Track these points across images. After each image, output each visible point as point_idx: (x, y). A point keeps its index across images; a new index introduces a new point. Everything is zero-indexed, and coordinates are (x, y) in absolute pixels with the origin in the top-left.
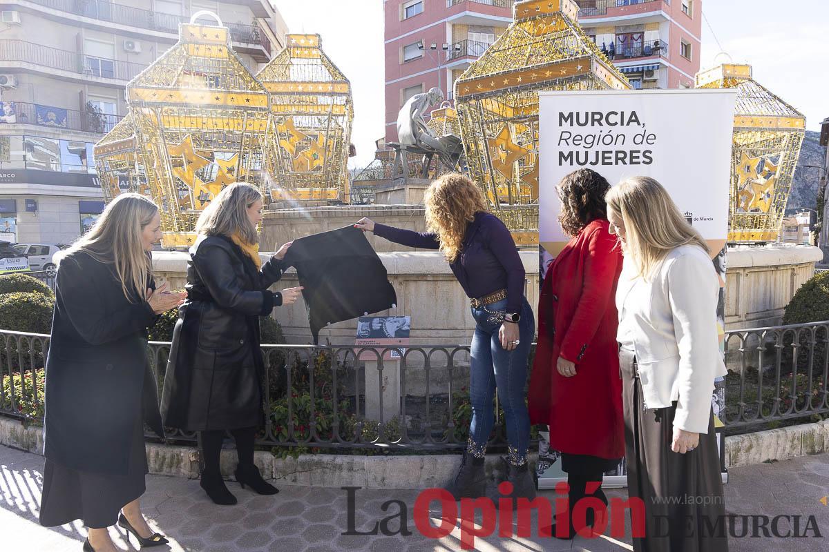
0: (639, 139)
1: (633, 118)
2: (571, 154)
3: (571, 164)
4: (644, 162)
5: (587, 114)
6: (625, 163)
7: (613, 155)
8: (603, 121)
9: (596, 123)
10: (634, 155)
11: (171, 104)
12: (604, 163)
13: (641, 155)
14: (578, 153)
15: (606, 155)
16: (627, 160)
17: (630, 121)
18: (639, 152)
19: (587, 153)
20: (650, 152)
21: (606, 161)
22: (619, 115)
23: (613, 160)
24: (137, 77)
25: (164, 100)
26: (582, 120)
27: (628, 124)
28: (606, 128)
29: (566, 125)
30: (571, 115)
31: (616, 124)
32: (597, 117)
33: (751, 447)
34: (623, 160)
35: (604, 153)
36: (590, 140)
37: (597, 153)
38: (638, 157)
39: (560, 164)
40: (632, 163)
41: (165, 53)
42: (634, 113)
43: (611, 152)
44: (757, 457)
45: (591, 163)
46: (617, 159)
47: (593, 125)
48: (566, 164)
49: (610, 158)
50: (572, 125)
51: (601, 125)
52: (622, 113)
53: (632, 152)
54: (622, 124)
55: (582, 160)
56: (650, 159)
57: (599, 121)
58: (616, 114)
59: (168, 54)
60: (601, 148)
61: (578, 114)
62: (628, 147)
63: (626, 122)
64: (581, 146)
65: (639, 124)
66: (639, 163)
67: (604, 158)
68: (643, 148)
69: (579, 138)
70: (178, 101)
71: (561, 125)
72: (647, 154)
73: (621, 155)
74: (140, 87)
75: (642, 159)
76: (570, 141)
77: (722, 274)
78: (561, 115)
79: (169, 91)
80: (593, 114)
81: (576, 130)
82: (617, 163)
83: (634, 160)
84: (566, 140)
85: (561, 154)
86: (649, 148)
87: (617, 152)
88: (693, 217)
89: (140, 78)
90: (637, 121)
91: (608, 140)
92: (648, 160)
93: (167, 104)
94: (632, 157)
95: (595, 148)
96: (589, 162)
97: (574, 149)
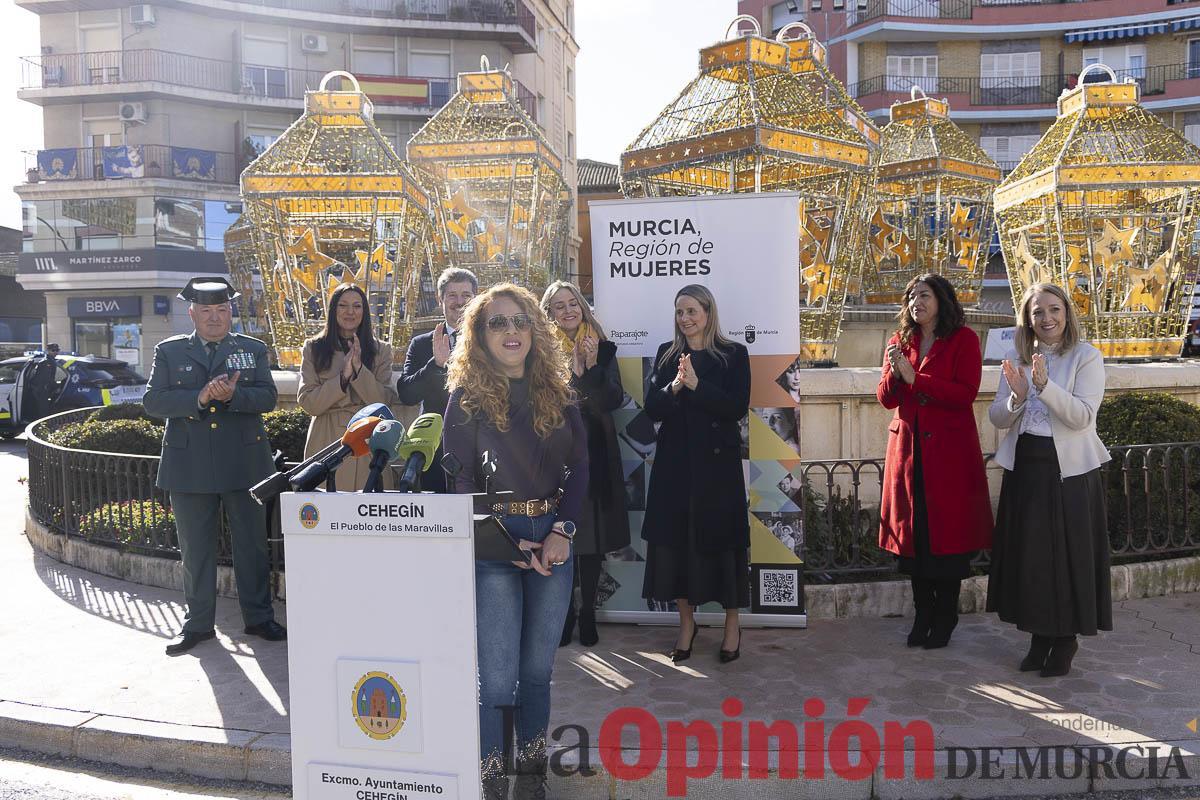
0: (694, 248)
1: (688, 226)
2: (623, 265)
3: (624, 275)
4: (701, 272)
5: (639, 223)
6: (680, 274)
7: (668, 266)
8: (656, 230)
9: (649, 232)
10: (690, 264)
11: (289, 194)
12: (658, 274)
13: (697, 265)
14: (630, 264)
15: (660, 266)
16: (683, 270)
17: (685, 229)
18: (695, 261)
19: (640, 263)
20: (708, 262)
21: (661, 272)
22: (673, 223)
23: (668, 271)
24: (253, 163)
25: (281, 189)
26: (634, 230)
27: (682, 233)
28: (659, 237)
29: (617, 236)
30: (622, 224)
31: (670, 232)
32: (650, 226)
33: (864, 597)
34: (678, 270)
35: (658, 263)
36: (643, 250)
37: (651, 263)
38: (694, 267)
39: (612, 276)
40: (687, 273)
41: (287, 131)
42: (688, 221)
43: (665, 262)
44: (874, 609)
45: (645, 274)
46: (672, 269)
47: (646, 234)
48: (618, 275)
49: (665, 268)
50: (623, 235)
51: (654, 234)
52: (676, 221)
53: (687, 262)
54: (676, 233)
55: (635, 271)
56: (708, 269)
57: (651, 230)
58: (670, 222)
59: (291, 131)
60: (655, 258)
61: (629, 223)
62: (683, 257)
63: (680, 230)
64: (634, 256)
65: (694, 232)
66: (695, 273)
67: (658, 268)
68: (699, 257)
69: (631, 248)
70: (296, 190)
71: (612, 235)
72: (704, 264)
73: (676, 266)
74: (256, 176)
75: (698, 269)
76: (622, 252)
77: (792, 392)
78: (612, 225)
79: (285, 179)
80: (646, 223)
81: (628, 240)
82: (672, 274)
83: (690, 271)
84: (617, 250)
85: (613, 266)
86: (706, 257)
87: (672, 263)
88: (756, 331)
89: (256, 163)
90: (692, 229)
91: (662, 249)
92: (706, 270)
93: (284, 194)
94: (687, 268)
95: (649, 258)
96: (642, 273)
97: (627, 260)
